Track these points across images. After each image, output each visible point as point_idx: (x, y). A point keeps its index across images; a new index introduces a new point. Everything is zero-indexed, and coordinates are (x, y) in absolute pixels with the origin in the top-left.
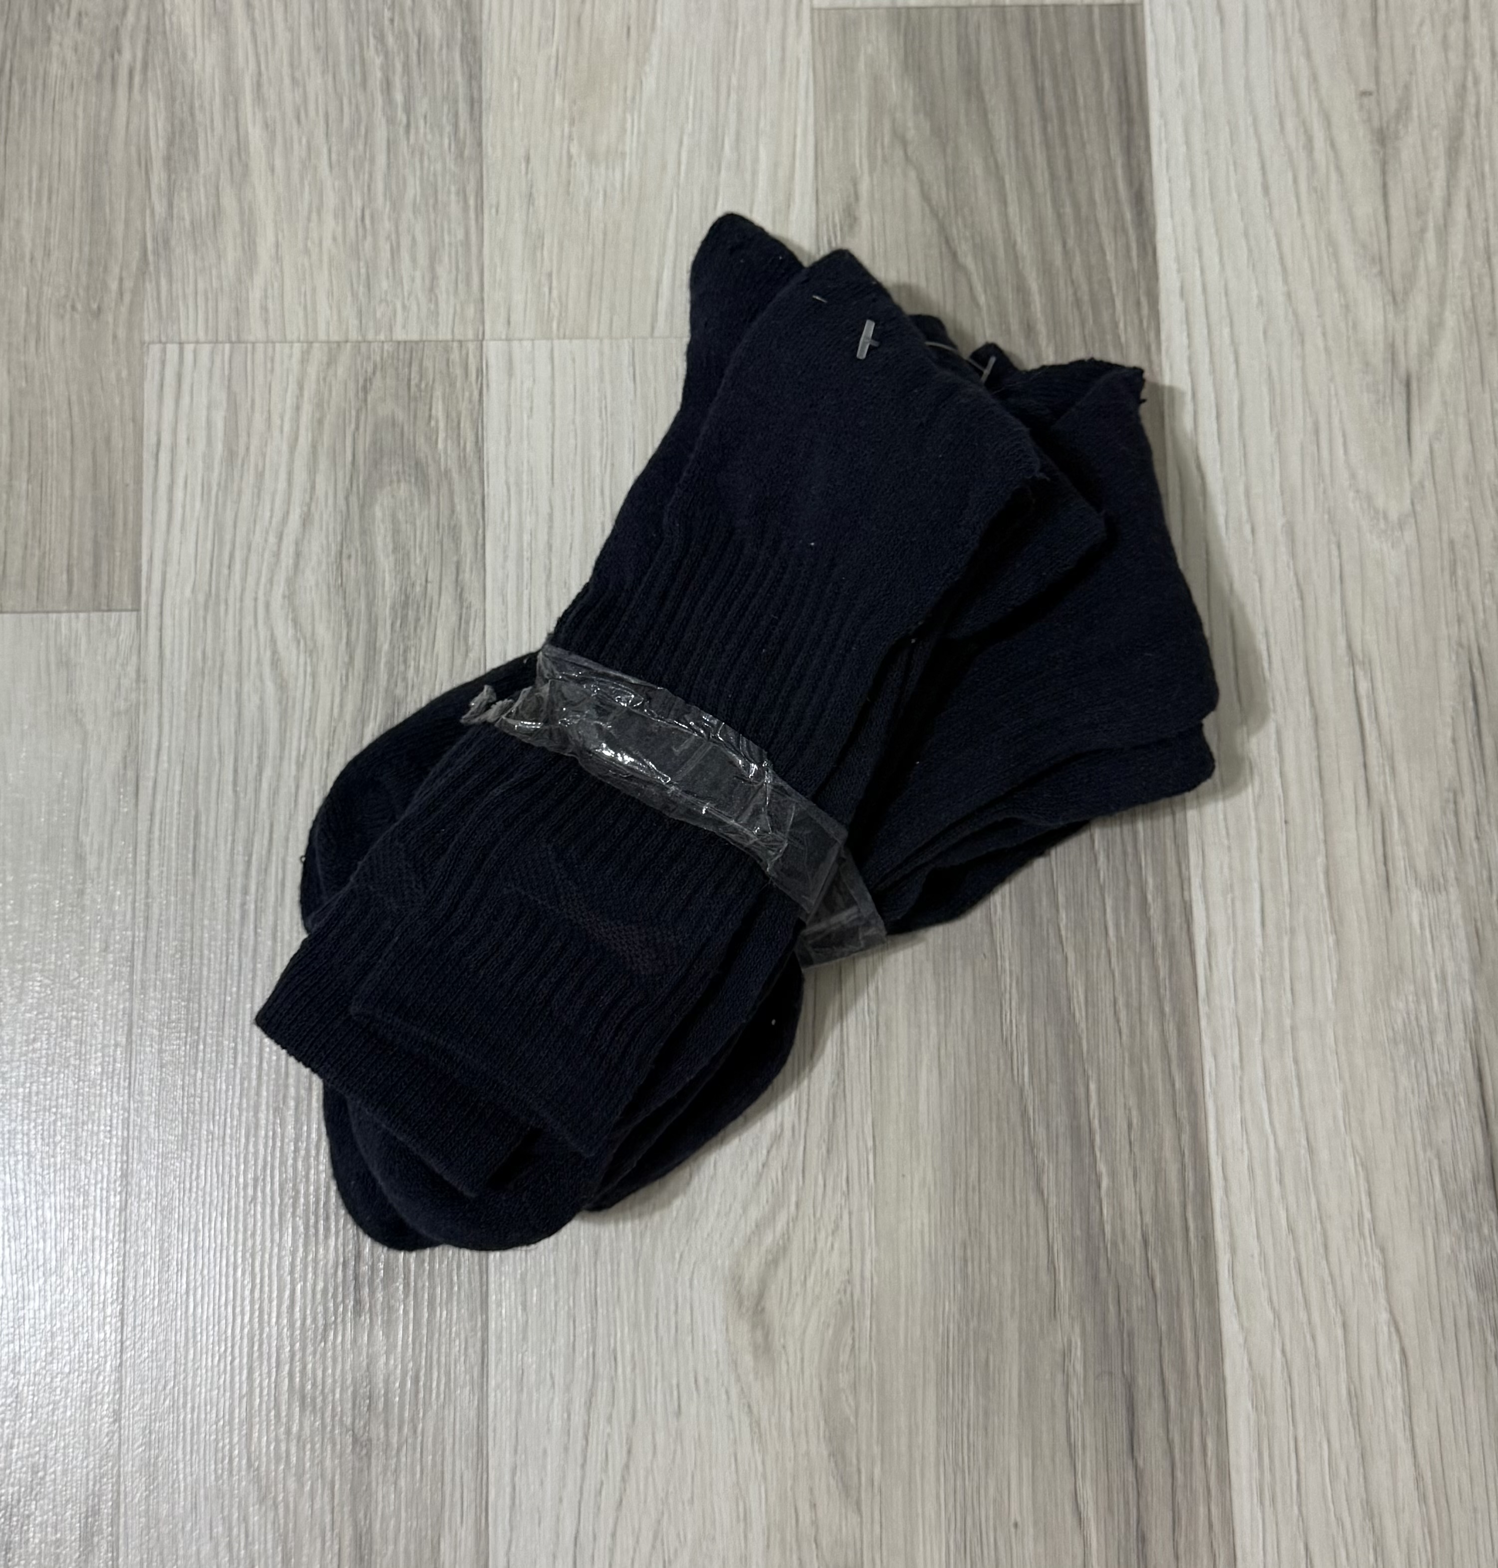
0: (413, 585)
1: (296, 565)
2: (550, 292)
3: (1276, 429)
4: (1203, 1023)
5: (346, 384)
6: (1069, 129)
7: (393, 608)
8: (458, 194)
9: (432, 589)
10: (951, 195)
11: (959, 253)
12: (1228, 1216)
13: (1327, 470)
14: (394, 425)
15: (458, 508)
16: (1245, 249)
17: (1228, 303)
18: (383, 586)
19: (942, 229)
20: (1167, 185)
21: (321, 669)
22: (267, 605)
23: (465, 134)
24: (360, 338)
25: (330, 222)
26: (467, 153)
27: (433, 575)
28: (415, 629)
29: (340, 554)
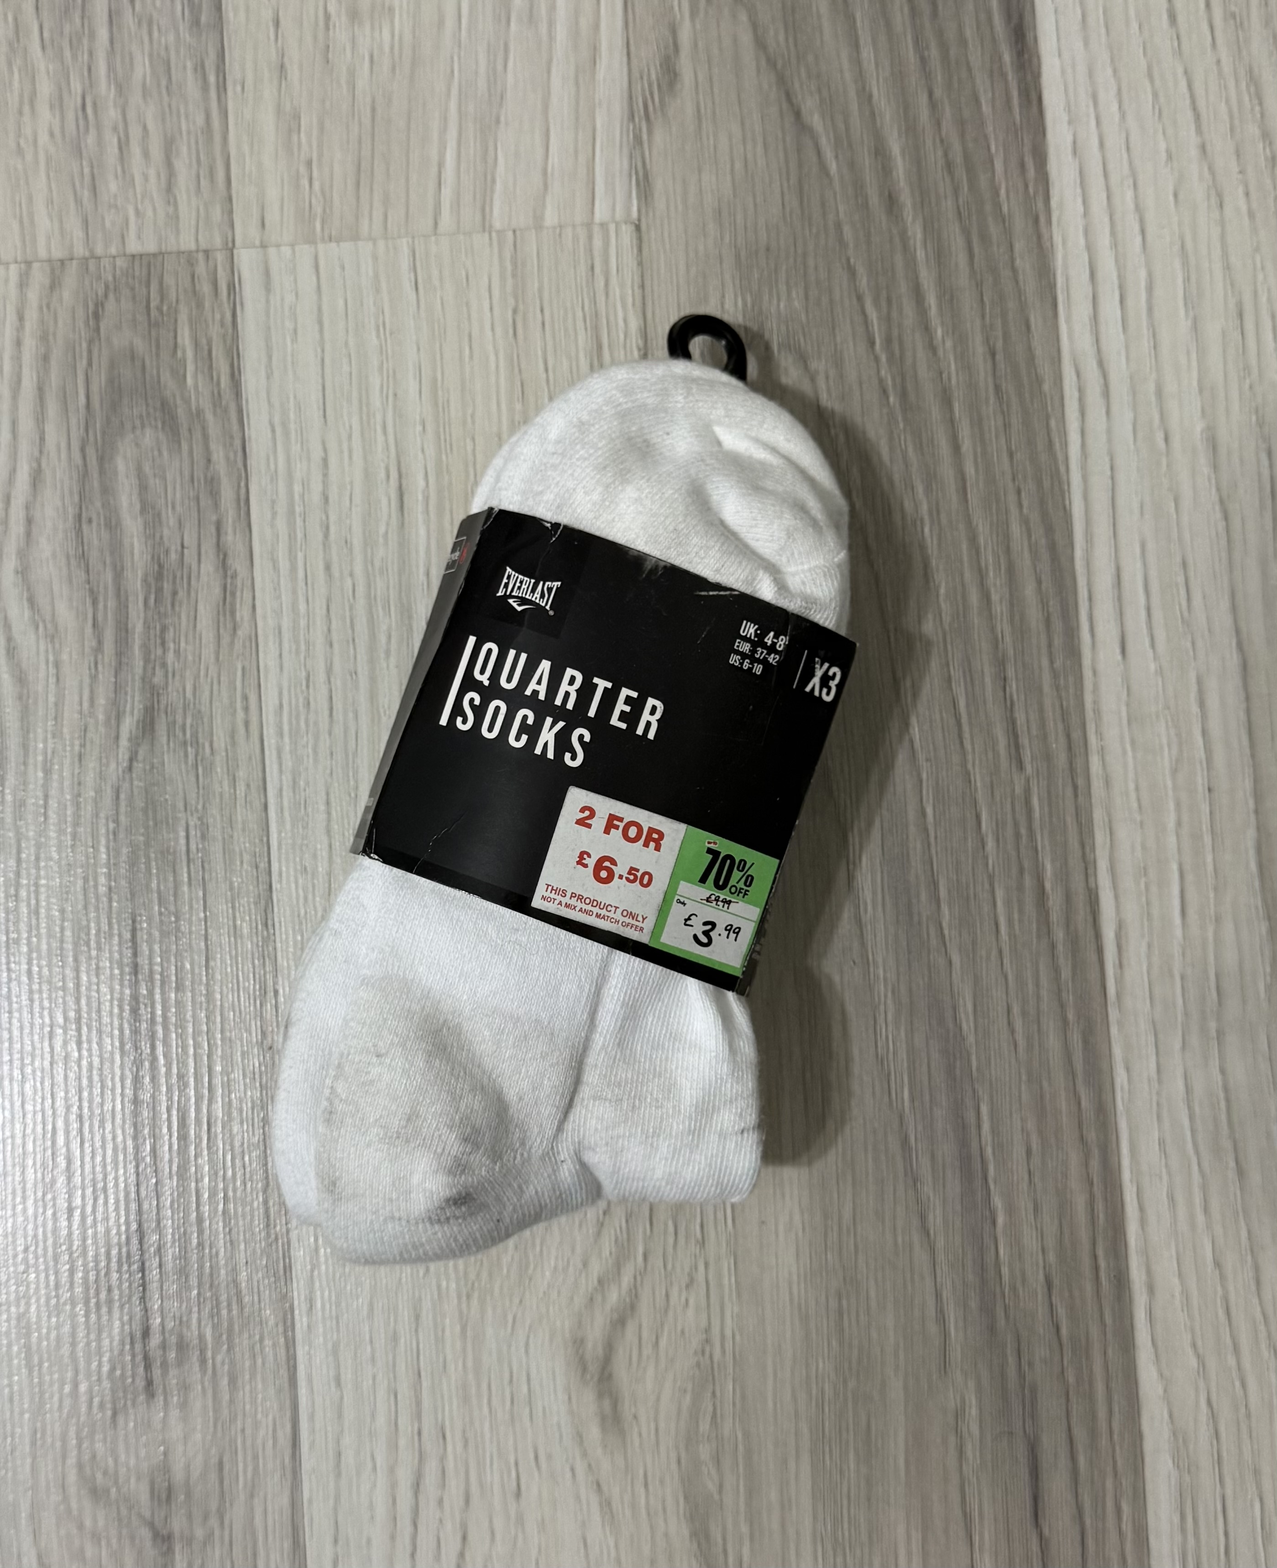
0: (167, 552)
1: (28, 534)
2: (310, 185)
3: (1191, 314)
4: (1114, 1030)
5: (74, 313)
7: (145, 580)
8: (195, 70)
9: (190, 556)
10: (791, 40)
11: (804, 111)
12: (1145, 1252)
13: (1253, 362)
14: (133, 358)
15: (214, 457)
16: (1149, 89)
18: (132, 554)
19: (782, 80)
21: (65, 657)
24: (87, 254)
25: (45, 114)
26: (203, 19)
27: (190, 539)
28: (173, 605)
29: (79, 517)
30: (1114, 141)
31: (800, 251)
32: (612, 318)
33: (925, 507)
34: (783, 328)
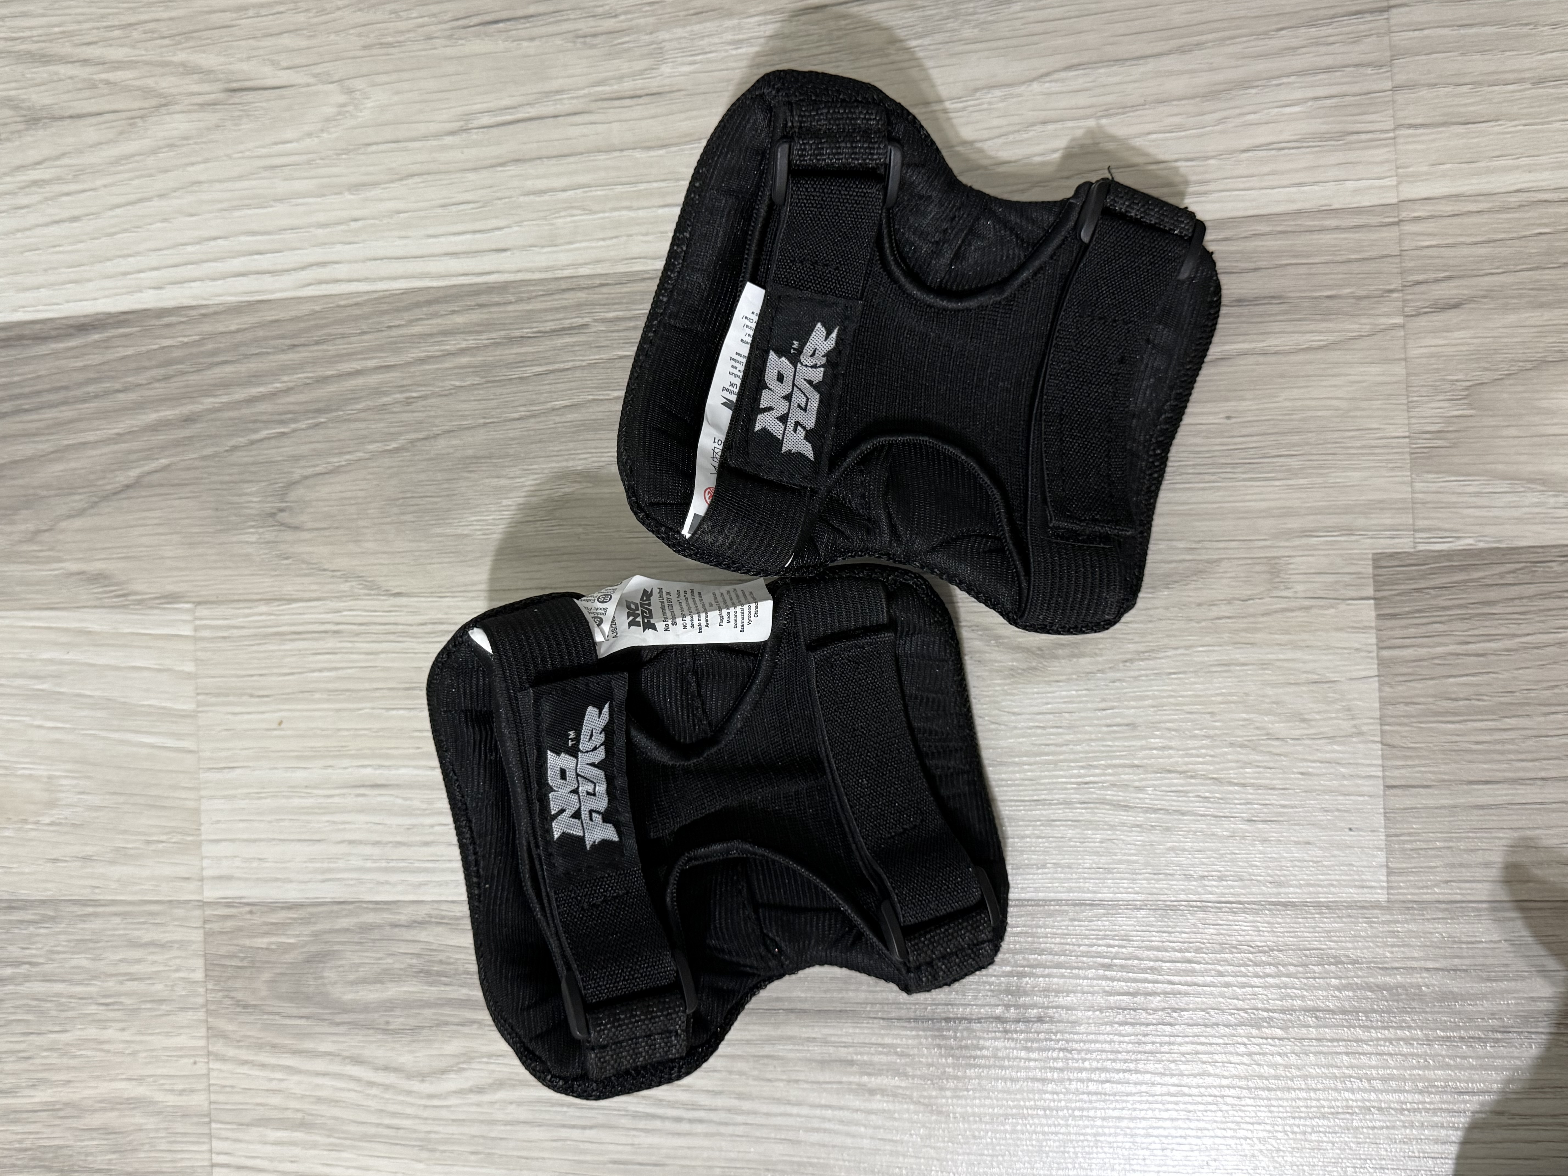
0: (411, 966)
1: (396, 1070)
2: (162, 842)
3: (272, 203)
5: (242, 1023)
6: (27, 390)
7: (431, 984)
8: (84, 922)
9: (415, 949)
10: (81, 491)
11: (126, 482)
13: (305, 157)
14: (276, 982)
15: (345, 925)
16: (120, 236)
17: (167, 248)
18: (413, 992)
19: (106, 498)
20: (71, 304)
21: (485, 1049)
22: (431, 1096)
23: (35, 914)
24: (204, 1010)
25: (110, 1033)
26: (51, 913)
27: (404, 948)
28: (449, 964)
29: (385, 1031)
30: (154, 260)
31: (219, 486)
32: (260, 624)
33: (398, 396)
34: (270, 499)
